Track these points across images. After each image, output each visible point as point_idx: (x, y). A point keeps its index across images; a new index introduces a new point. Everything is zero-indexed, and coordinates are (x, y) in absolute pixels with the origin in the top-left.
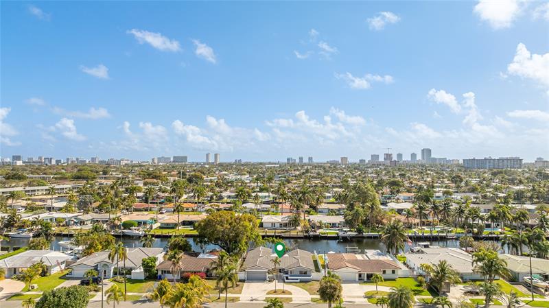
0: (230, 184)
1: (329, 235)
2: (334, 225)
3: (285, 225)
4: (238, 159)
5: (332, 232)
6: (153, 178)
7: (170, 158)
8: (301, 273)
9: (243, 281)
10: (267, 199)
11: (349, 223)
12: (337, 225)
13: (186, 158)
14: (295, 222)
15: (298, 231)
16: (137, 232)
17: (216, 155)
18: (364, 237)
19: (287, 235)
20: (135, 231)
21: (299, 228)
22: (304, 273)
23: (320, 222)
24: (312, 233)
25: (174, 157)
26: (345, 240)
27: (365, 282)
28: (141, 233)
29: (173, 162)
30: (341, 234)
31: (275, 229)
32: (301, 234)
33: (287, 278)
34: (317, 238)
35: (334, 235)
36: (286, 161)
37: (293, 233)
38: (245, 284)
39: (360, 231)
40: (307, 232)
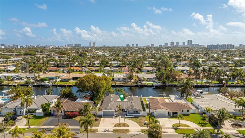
0: (99, 57)
1: (148, 85)
2: (150, 79)
3: (126, 79)
4: (104, 45)
5: (150, 83)
6: (63, 54)
7: (73, 45)
8: (134, 112)
9: (101, 117)
10: (117, 65)
11: (158, 78)
12: (152, 79)
13: (80, 44)
14: (130, 78)
15: (132, 82)
16: (48, 84)
17: (94, 43)
18: (166, 86)
19: (126, 84)
20: (47, 83)
21: (133, 81)
22: (136, 112)
23: (143, 78)
24: (139, 84)
25: (75, 44)
26: (157, 88)
27: (172, 117)
28: (50, 84)
29: (75, 46)
30: (154, 84)
31: (120, 81)
32: (133, 84)
33: (126, 115)
34: (142, 86)
35: (151, 85)
36: (126, 46)
37: (130, 84)
38: (102, 119)
39: (164, 82)
40: (137, 83)
